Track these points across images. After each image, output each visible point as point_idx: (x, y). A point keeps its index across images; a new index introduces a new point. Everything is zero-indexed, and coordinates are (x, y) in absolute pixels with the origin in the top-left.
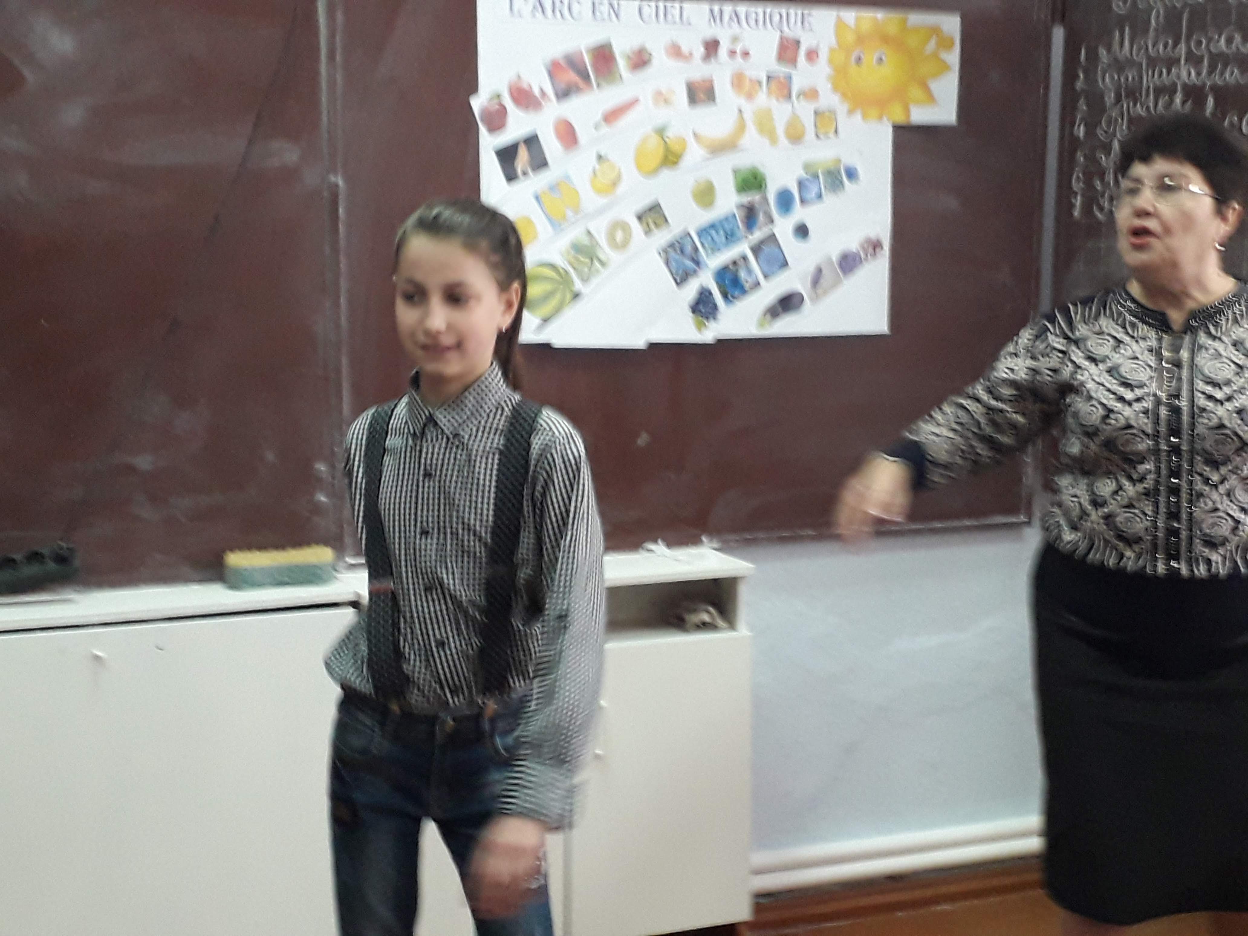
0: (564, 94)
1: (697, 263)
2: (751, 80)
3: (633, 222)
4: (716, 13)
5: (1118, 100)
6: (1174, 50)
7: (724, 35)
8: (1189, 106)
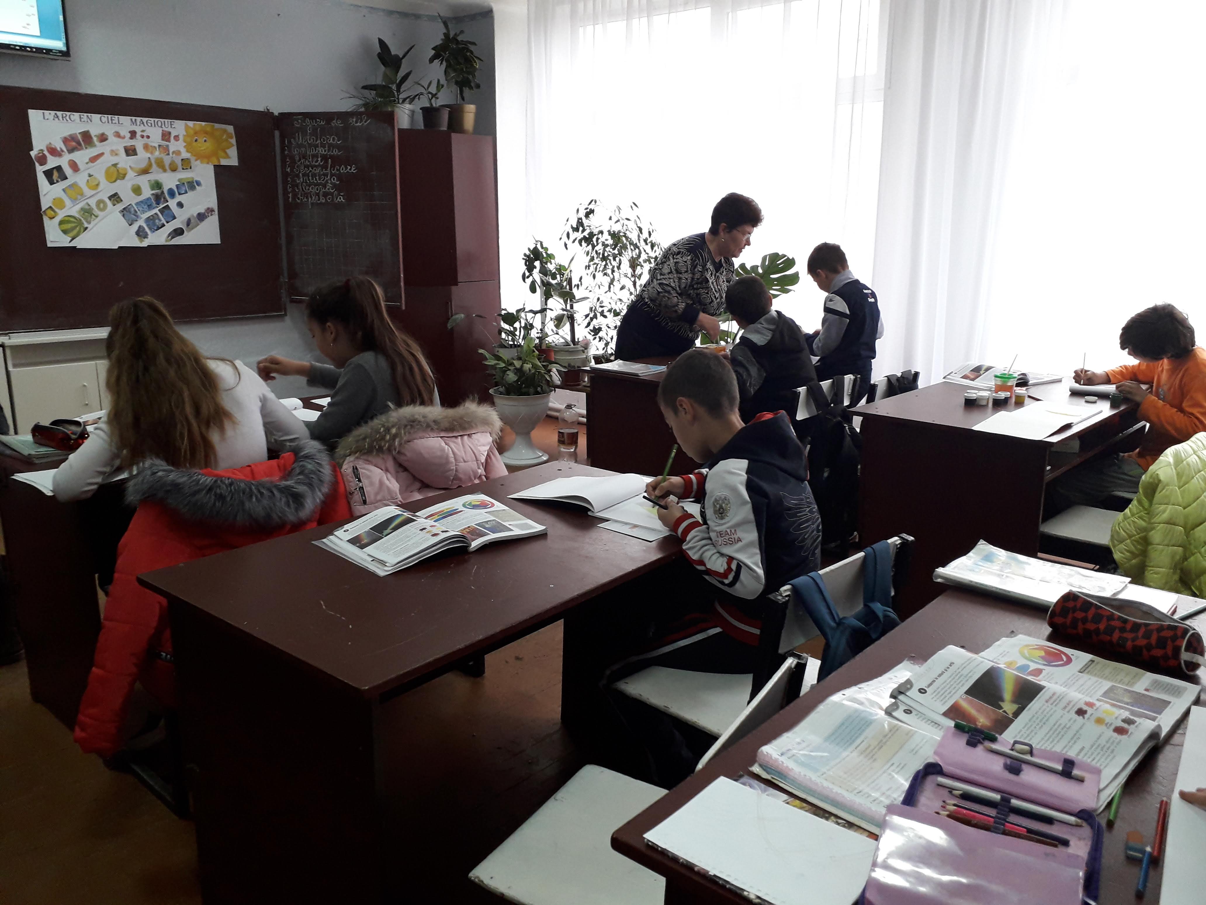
0: (71, 151)
1: (137, 216)
2: (151, 146)
3: (107, 201)
4: (134, 120)
5: (300, 160)
6: (316, 141)
7: (138, 129)
8: (323, 162)
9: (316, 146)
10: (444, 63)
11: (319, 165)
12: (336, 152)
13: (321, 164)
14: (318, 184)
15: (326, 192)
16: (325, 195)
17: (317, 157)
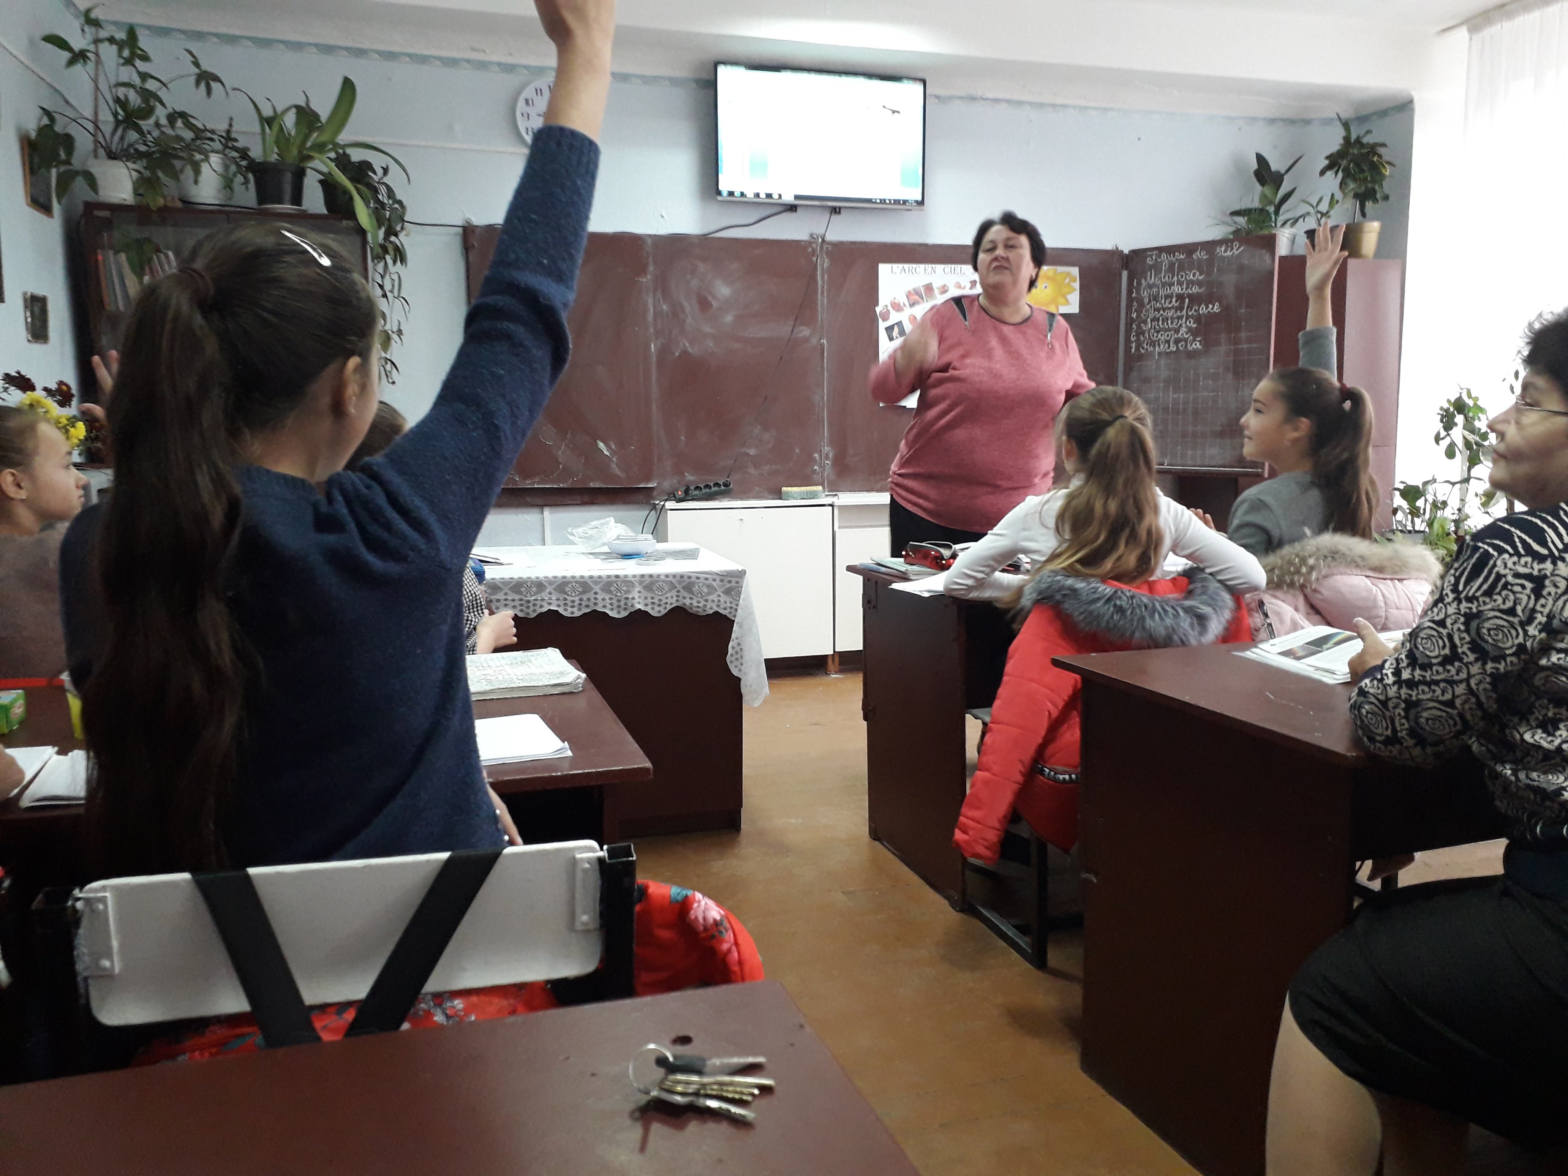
0: (912, 305)
5: (1150, 301)
6: (1172, 279)
8: (1178, 302)
9: (1171, 285)
10: (1340, 174)
11: (1172, 307)
12: (1195, 290)
13: (1175, 305)
14: (1169, 330)
15: (1179, 338)
16: (1177, 341)
17: (1172, 298)
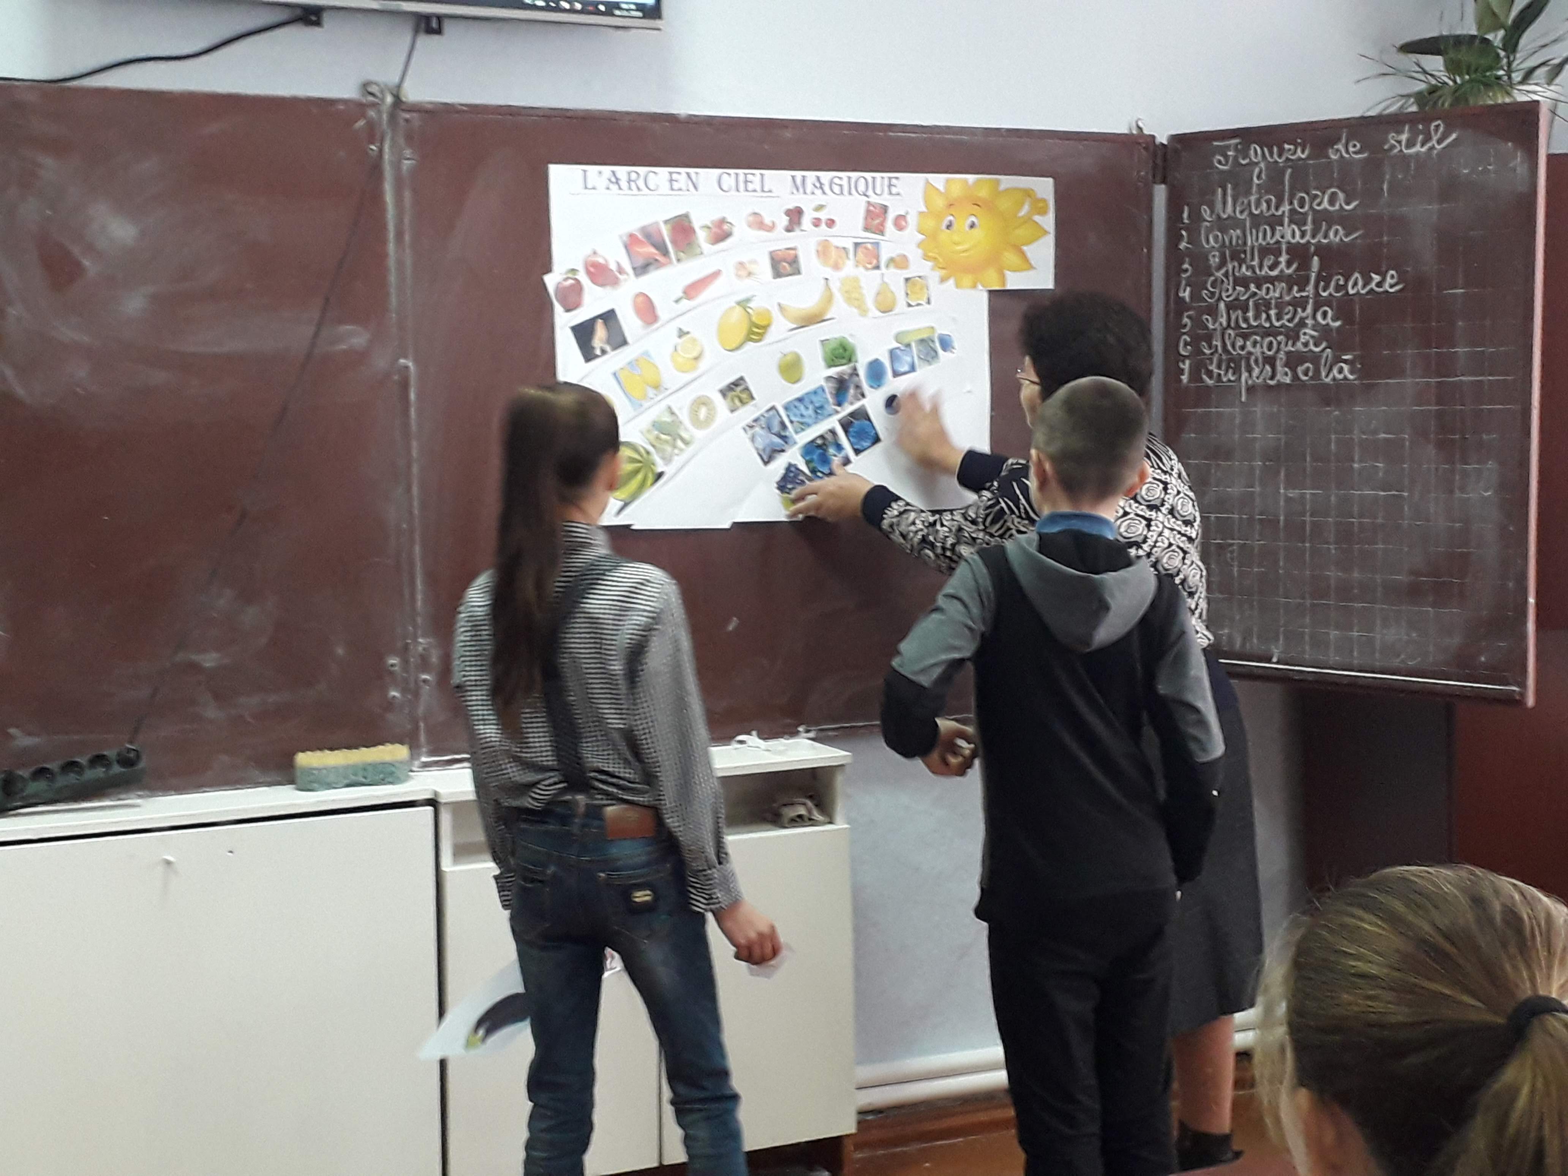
0: (642, 269)
1: (785, 439)
2: (837, 249)
3: (718, 399)
4: (799, 181)
5: (1223, 263)
6: (1277, 209)
7: (807, 203)
8: (1295, 266)
9: (1275, 222)
11: (1278, 278)
12: (1336, 236)
13: (1289, 271)
14: (1272, 332)
15: (1298, 352)
16: (1293, 361)
17: (1277, 253)
